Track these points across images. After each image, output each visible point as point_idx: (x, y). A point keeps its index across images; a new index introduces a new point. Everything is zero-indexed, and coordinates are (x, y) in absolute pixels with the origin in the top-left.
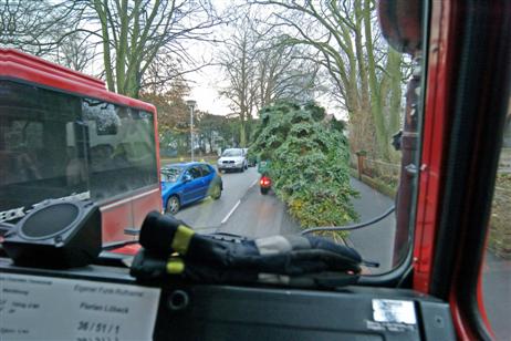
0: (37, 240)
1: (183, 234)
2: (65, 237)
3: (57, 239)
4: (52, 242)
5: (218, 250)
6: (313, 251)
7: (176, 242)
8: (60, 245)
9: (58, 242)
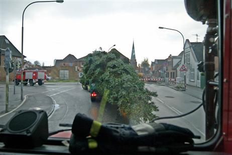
0: (17, 133)
1: (97, 125)
2: (31, 130)
3: (28, 131)
4: (25, 133)
5: (115, 134)
6: (167, 131)
7: (92, 130)
8: (29, 135)
9: (28, 133)
